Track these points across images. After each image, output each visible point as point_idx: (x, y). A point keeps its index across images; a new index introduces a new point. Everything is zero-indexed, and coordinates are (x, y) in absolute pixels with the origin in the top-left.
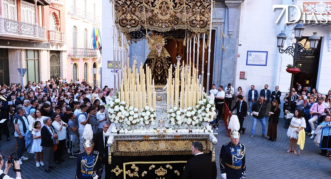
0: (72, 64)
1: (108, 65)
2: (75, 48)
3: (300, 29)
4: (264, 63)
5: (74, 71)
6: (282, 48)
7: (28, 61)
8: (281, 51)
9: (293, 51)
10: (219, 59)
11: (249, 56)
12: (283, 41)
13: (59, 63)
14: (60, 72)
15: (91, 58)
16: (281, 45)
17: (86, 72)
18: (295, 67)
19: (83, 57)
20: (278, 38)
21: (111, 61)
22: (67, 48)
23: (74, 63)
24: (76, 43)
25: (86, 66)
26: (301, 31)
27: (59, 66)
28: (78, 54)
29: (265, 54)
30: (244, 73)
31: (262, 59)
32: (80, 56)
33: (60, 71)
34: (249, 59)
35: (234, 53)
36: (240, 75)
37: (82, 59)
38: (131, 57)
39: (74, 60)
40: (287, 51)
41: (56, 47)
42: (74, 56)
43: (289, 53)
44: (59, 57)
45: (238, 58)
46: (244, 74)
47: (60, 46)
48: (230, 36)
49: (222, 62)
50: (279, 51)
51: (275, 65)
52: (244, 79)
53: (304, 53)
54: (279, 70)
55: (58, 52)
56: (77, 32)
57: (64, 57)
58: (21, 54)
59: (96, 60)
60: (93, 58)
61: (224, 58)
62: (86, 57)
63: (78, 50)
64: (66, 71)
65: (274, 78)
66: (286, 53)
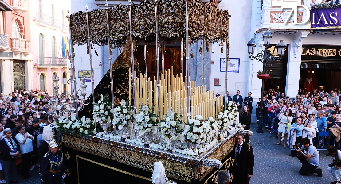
0: (39, 74)
1: (79, 75)
2: (42, 57)
3: (268, 37)
4: (237, 70)
5: (41, 82)
6: (252, 55)
8: (251, 58)
9: (262, 58)
10: (193, 66)
11: (222, 63)
12: (253, 48)
13: (24, 73)
14: (25, 83)
15: (60, 68)
16: (251, 52)
18: (265, 73)
19: (51, 67)
20: (249, 45)
21: (82, 70)
22: (32, 58)
23: (40, 73)
24: (43, 52)
25: (54, 76)
26: (269, 39)
27: (24, 77)
28: (46, 63)
29: (238, 60)
30: (218, 79)
31: (234, 65)
32: (47, 65)
33: (25, 82)
34: (222, 66)
35: (208, 60)
36: (215, 81)
37: (50, 69)
38: (103, 66)
39: (41, 70)
40: (257, 58)
41: (20, 56)
42: (40, 65)
43: (259, 59)
44: (24, 67)
45: (212, 65)
46: (218, 81)
47: (25, 55)
49: (196, 69)
50: (250, 58)
51: (247, 72)
52: (218, 86)
53: (273, 59)
54: (250, 76)
55: (23, 62)
56: (43, 40)
57: (30, 67)
59: (66, 69)
61: (198, 65)
62: (54, 66)
63: (46, 59)
64: (32, 82)
65: (246, 84)
66: (256, 59)
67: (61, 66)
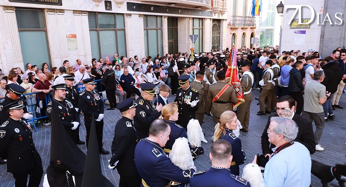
0: (231, 33)
1: (291, 25)
2: (234, 16)
5: (232, 42)
7: (194, 30)
13: (220, 32)
14: (219, 43)
15: (249, 27)
17: (243, 43)
19: (242, 26)
21: (296, 20)
22: (227, 17)
23: (233, 33)
24: (236, 11)
25: (243, 37)
27: (220, 36)
28: (238, 22)
32: (238, 24)
33: (219, 41)
37: (241, 29)
38: (326, 12)
39: (233, 30)
41: (218, 15)
42: (234, 24)
44: (220, 27)
47: (222, 14)
55: (219, 21)
57: (225, 25)
58: (189, 23)
59: (254, 30)
60: (251, 27)
62: (244, 26)
63: (238, 18)
64: (226, 41)
67: (251, 26)
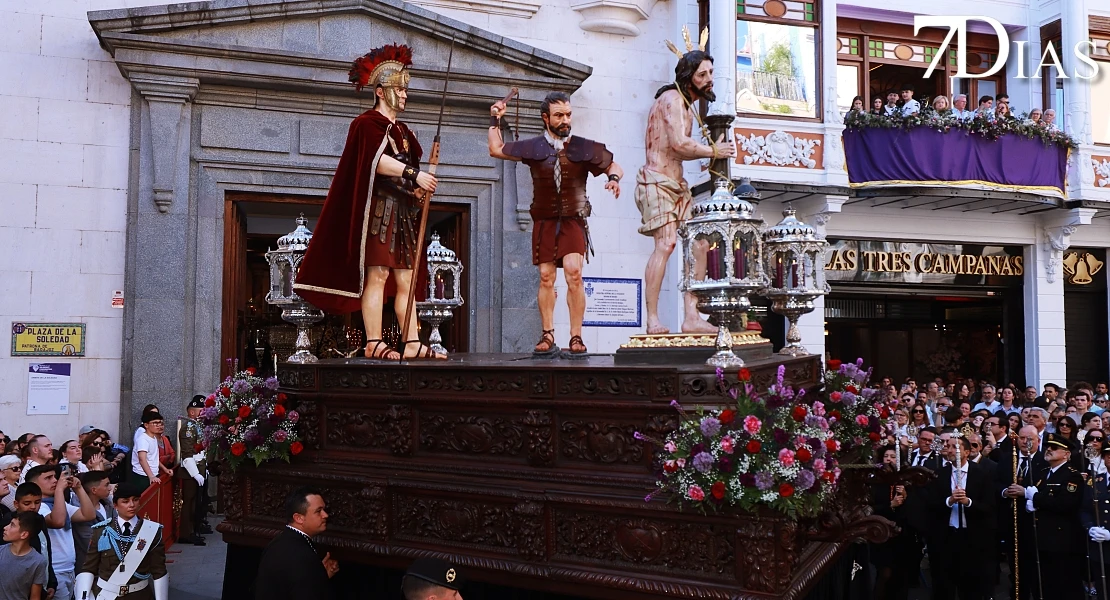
1: (14, 343)
4: (634, 319)
10: (489, 307)
21: (29, 325)
29: (634, 286)
31: (624, 303)
38: (132, 305)
48: (524, 226)
49: (500, 317)
61: (507, 302)
